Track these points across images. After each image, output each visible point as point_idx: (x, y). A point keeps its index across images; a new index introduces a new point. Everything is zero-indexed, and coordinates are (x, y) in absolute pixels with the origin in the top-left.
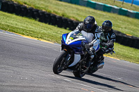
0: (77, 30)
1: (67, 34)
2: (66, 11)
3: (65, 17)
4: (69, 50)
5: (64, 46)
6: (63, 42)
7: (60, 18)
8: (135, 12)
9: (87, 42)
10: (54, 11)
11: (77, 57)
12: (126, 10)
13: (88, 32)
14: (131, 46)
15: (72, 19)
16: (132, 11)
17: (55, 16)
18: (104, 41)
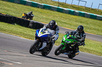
4: (40, 40)
5: (37, 37)
9: (51, 35)
14: (6, 22)
18: (78, 38)
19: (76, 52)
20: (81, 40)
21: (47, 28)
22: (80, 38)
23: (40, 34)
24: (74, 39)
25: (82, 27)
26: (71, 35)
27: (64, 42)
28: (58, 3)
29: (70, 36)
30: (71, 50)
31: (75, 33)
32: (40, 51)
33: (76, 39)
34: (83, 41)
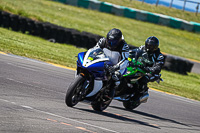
0: (97, 47)
1: (85, 53)
2: (24, 8)
3: (23, 16)
4: (87, 74)
5: (80, 69)
6: (79, 63)
7: (16, 18)
8: (124, 7)
9: (111, 63)
10: (7, 8)
11: (98, 84)
12: (110, 4)
13: (112, 50)
15: (33, 19)
16: (118, 7)
17: (7, 15)
18: (147, 65)
19: (142, 95)
20: (152, 69)
21: (102, 47)
22: (151, 66)
23: (87, 62)
24: (136, 66)
25: (155, 41)
26: (131, 57)
29: (129, 59)
32: (89, 100)
33: (141, 67)
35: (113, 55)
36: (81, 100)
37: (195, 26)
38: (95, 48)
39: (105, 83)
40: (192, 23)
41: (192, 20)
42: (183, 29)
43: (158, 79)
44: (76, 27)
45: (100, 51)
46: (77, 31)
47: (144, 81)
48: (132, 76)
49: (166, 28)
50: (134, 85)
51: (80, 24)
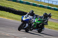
6: (22, 19)
9: (31, 19)
18: (44, 20)
19: (43, 29)
21: (28, 15)
22: (45, 21)
23: (24, 19)
24: (41, 21)
27: (35, 23)
28: (48, 4)
29: (39, 19)
30: (39, 27)
31: (42, 17)
32: (24, 29)
33: (42, 21)
34: (47, 22)
35: (31, 17)
36: (22, 29)
37: (40, 5)
38: (26, 15)
39: (29, 25)
40: (39, 5)
41: (39, 4)
42: (37, 6)
43: (47, 24)
44: (6, 6)
45: (28, 16)
46: (6, 7)
47: (43, 25)
48: (40, 24)
49: (32, 6)
50: (41, 26)
51: (7, 5)
